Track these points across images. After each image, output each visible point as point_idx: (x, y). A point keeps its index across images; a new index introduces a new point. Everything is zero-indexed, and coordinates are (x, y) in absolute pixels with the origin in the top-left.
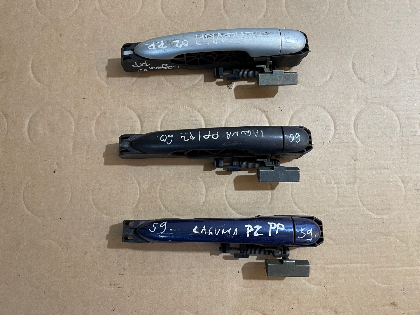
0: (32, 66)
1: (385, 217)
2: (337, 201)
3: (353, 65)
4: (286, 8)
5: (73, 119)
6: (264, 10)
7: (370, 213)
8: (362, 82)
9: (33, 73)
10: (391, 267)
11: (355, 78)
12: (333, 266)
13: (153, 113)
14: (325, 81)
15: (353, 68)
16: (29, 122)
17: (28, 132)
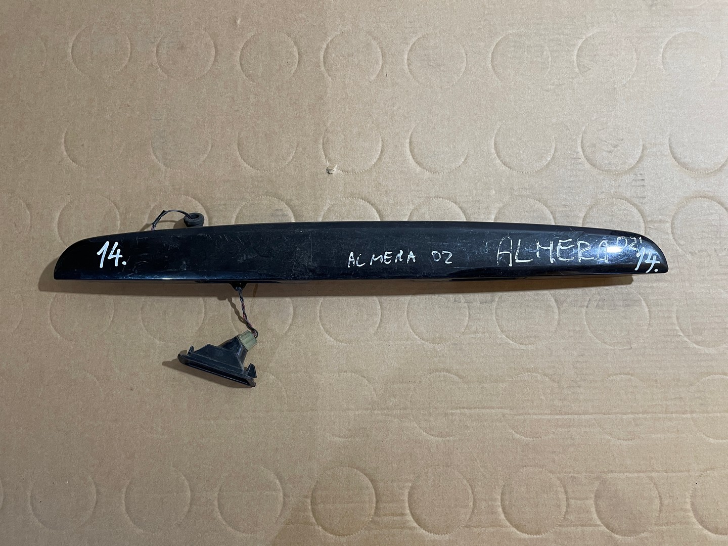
0: (65, 141)
1: (530, 347)
2: (467, 326)
3: (495, 144)
4: (408, 66)
5: (119, 211)
6: (379, 68)
7: (511, 342)
8: (507, 168)
9: (67, 150)
10: (536, 414)
11: (498, 161)
12: (458, 411)
13: (225, 205)
14: (458, 166)
15: (496, 148)
16: (60, 215)
17: (58, 228)
